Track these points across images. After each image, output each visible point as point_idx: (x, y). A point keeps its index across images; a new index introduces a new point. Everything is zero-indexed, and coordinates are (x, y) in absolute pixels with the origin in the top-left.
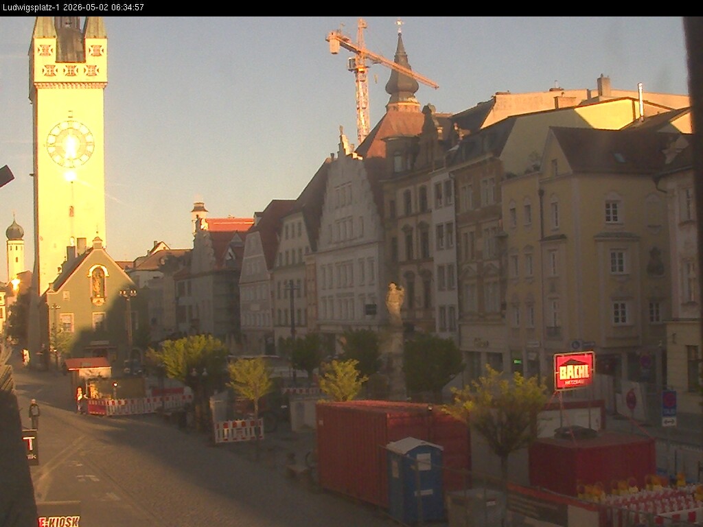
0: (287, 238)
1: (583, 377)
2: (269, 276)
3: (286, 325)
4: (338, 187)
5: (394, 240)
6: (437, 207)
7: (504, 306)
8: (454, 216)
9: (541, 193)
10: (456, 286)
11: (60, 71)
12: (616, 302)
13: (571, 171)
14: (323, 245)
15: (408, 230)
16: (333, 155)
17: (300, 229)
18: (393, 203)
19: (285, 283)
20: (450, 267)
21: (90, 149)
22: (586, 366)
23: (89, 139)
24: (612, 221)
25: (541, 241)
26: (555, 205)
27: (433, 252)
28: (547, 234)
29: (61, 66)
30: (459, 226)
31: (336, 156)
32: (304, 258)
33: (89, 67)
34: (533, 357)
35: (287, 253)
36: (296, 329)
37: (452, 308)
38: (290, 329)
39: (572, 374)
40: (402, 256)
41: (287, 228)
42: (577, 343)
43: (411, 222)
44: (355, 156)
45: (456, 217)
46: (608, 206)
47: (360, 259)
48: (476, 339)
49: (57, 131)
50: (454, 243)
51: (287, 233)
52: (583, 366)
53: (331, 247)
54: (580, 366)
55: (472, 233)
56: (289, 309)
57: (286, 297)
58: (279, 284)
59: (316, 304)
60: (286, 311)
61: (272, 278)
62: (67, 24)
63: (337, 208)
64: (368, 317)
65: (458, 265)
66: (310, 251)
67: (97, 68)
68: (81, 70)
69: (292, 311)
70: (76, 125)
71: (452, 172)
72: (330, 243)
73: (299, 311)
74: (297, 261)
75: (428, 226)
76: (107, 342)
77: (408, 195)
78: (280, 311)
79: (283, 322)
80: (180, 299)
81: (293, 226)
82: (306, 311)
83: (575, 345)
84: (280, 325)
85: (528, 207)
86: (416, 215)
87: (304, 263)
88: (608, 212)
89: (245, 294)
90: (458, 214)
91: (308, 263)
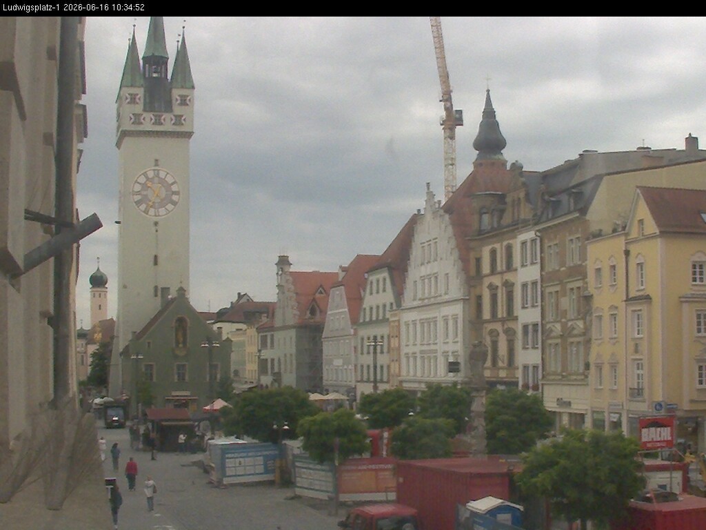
0: (371, 294)
1: (666, 439)
2: (352, 331)
3: (368, 381)
4: (424, 243)
5: (479, 298)
6: (523, 266)
7: (587, 366)
8: (540, 275)
9: (627, 253)
10: (540, 345)
11: (148, 120)
12: (701, 364)
13: (657, 231)
14: (408, 301)
15: (492, 288)
16: (419, 210)
17: (384, 284)
18: (478, 261)
19: (369, 338)
20: (535, 325)
21: (175, 198)
22: (669, 428)
23: (174, 188)
24: (698, 283)
25: (625, 301)
26: (640, 265)
27: (518, 311)
28: (632, 295)
29: (149, 116)
30: (544, 285)
31: (422, 212)
32: (388, 316)
33: (175, 116)
34: (615, 418)
35: (371, 308)
36: (378, 385)
37: (535, 367)
38: (372, 384)
39: (654, 436)
40: (487, 315)
41: (371, 283)
42: (661, 405)
43: (497, 281)
44: (442, 212)
45: (541, 275)
46: (694, 267)
47: (443, 317)
48: (558, 399)
49: (142, 180)
50: (539, 303)
51: (371, 287)
52: (666, 428)
53: (416, 303)
54: (662, 428)
55: (557, 292)
56: (372, 366)
57: (369, 353)
58: (362, 339)
59: (399, 360)
60: (368, 366)
61: (355, 334)
62: (155, 72)
63: (422, 264)
64: (451, 374)
65: (542, 324)
66: (395, 308)
67: (183, 118)
68: (168, 120)
69: (375, 367)
70: (162, 175)
71: (537, 231)
72: (414, 300)
73: (382, 367)
74: (381, 318)
75: (513, 285)
76: (188, 393)
77: (493, 252)
78: (362, 366)
79: (365, 378)
80: (263, 352)
81: (378, 281)
82: (389, 367)
83: (658, 407)
84: (362, 381)
85: (613, 267)
86: (502, 273)
87: (388, 319)
88: (694, 273)
89: (328, 349)
90: (543, 273)
91: (391, 319)
